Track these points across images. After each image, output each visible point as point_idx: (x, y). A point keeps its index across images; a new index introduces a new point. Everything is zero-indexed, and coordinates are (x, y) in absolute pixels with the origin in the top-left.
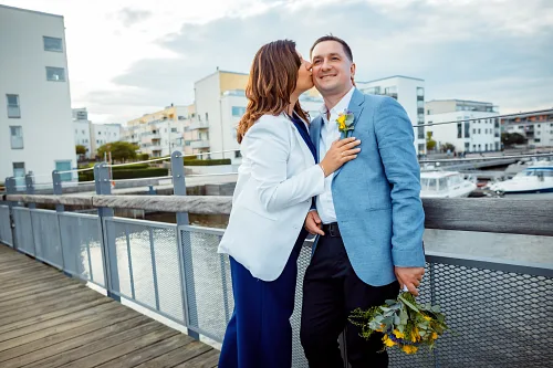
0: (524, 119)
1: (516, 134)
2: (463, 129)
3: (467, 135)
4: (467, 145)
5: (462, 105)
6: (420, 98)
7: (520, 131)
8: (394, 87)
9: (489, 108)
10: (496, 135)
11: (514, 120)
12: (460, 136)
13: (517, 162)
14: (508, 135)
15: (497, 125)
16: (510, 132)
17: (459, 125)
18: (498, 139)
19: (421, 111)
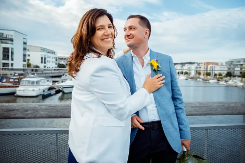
0: (65, 59)
1: (63, 64)
2: (43, 60)
3: (45, 63)
4: (45, 67)
5: (43, 50)
6: (25, 43)
7: (64, 63)
8: (12, 35)
9: (54, 53)
10: (56, 64)
11: (62, 59)
12: (42, 62)
13: (63, 75)
14: (60, 64)
15: (56, 60)
16: (61, 63)
17: (42, 58)
18: (57, 66)
19: (25, 49)
